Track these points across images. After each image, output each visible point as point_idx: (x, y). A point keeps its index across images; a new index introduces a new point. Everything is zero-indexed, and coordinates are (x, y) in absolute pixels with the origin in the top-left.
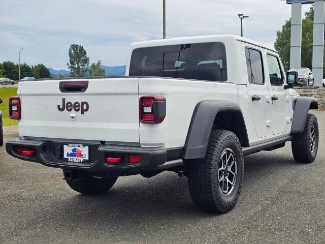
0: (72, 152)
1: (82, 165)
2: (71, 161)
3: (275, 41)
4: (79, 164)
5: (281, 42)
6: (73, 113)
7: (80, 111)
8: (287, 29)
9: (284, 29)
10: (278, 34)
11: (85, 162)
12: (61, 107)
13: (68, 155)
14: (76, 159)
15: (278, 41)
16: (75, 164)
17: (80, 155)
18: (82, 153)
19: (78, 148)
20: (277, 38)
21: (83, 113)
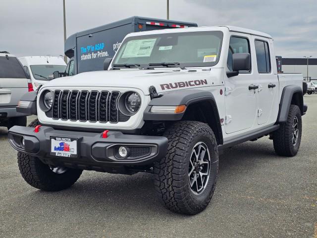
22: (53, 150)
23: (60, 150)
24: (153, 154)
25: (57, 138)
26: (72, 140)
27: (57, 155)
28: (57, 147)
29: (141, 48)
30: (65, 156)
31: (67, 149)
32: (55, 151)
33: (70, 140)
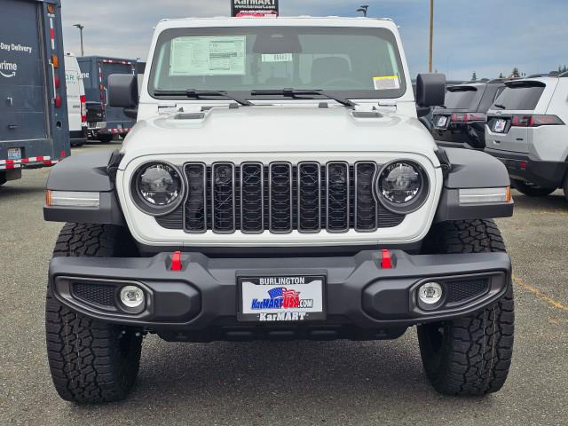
22: (247, 309)
23: (271, 306)
24: (496, 291)
25: (261, 280)
26: (308, 280)
27: (262, 318)
28: (261, 300)
29: (213, 56)
30: (289, 318)
31: (294, 302)
32: (255, 311)
33: (303, 280)
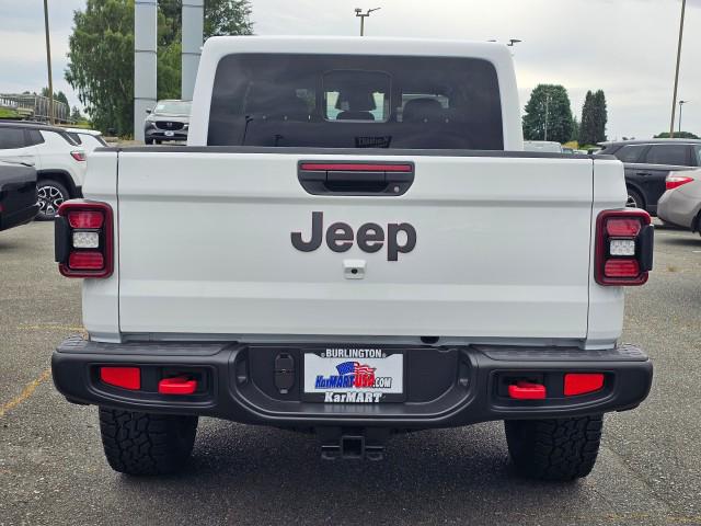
0: (336, 373)
1: (377, 411)
2: (337, 399)
3: (72, 33)
4: (369, 411)
5: (85, 37)
6: (355, 258)
7: (384, 250)
8: (98, 8)
9: (89, 8)
10: (77, 17)
11: (388, 400)
12: (307, 238)
13: (320, 382)
14: (352, 393)
15: (77, 34)
16: (351, 411)
17: (368, 380)
18: (376, 375)
19: (362, 362)
20: (75, 26)
21: (392, 257)
